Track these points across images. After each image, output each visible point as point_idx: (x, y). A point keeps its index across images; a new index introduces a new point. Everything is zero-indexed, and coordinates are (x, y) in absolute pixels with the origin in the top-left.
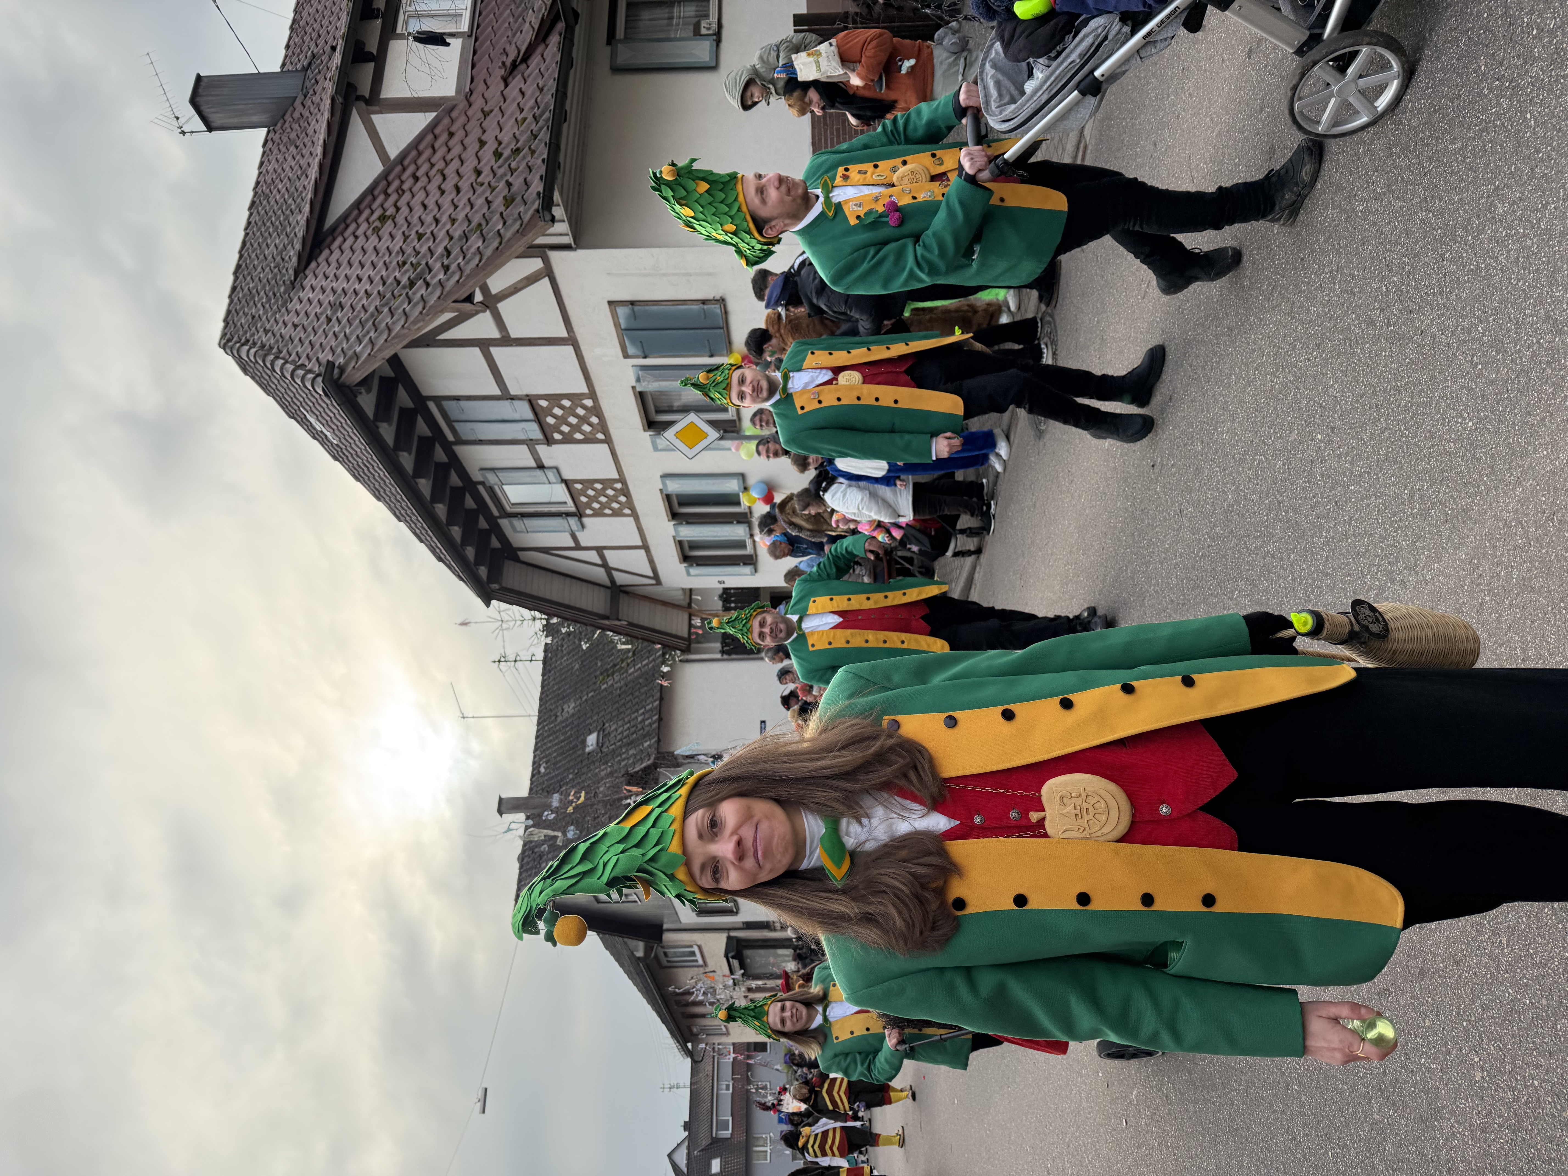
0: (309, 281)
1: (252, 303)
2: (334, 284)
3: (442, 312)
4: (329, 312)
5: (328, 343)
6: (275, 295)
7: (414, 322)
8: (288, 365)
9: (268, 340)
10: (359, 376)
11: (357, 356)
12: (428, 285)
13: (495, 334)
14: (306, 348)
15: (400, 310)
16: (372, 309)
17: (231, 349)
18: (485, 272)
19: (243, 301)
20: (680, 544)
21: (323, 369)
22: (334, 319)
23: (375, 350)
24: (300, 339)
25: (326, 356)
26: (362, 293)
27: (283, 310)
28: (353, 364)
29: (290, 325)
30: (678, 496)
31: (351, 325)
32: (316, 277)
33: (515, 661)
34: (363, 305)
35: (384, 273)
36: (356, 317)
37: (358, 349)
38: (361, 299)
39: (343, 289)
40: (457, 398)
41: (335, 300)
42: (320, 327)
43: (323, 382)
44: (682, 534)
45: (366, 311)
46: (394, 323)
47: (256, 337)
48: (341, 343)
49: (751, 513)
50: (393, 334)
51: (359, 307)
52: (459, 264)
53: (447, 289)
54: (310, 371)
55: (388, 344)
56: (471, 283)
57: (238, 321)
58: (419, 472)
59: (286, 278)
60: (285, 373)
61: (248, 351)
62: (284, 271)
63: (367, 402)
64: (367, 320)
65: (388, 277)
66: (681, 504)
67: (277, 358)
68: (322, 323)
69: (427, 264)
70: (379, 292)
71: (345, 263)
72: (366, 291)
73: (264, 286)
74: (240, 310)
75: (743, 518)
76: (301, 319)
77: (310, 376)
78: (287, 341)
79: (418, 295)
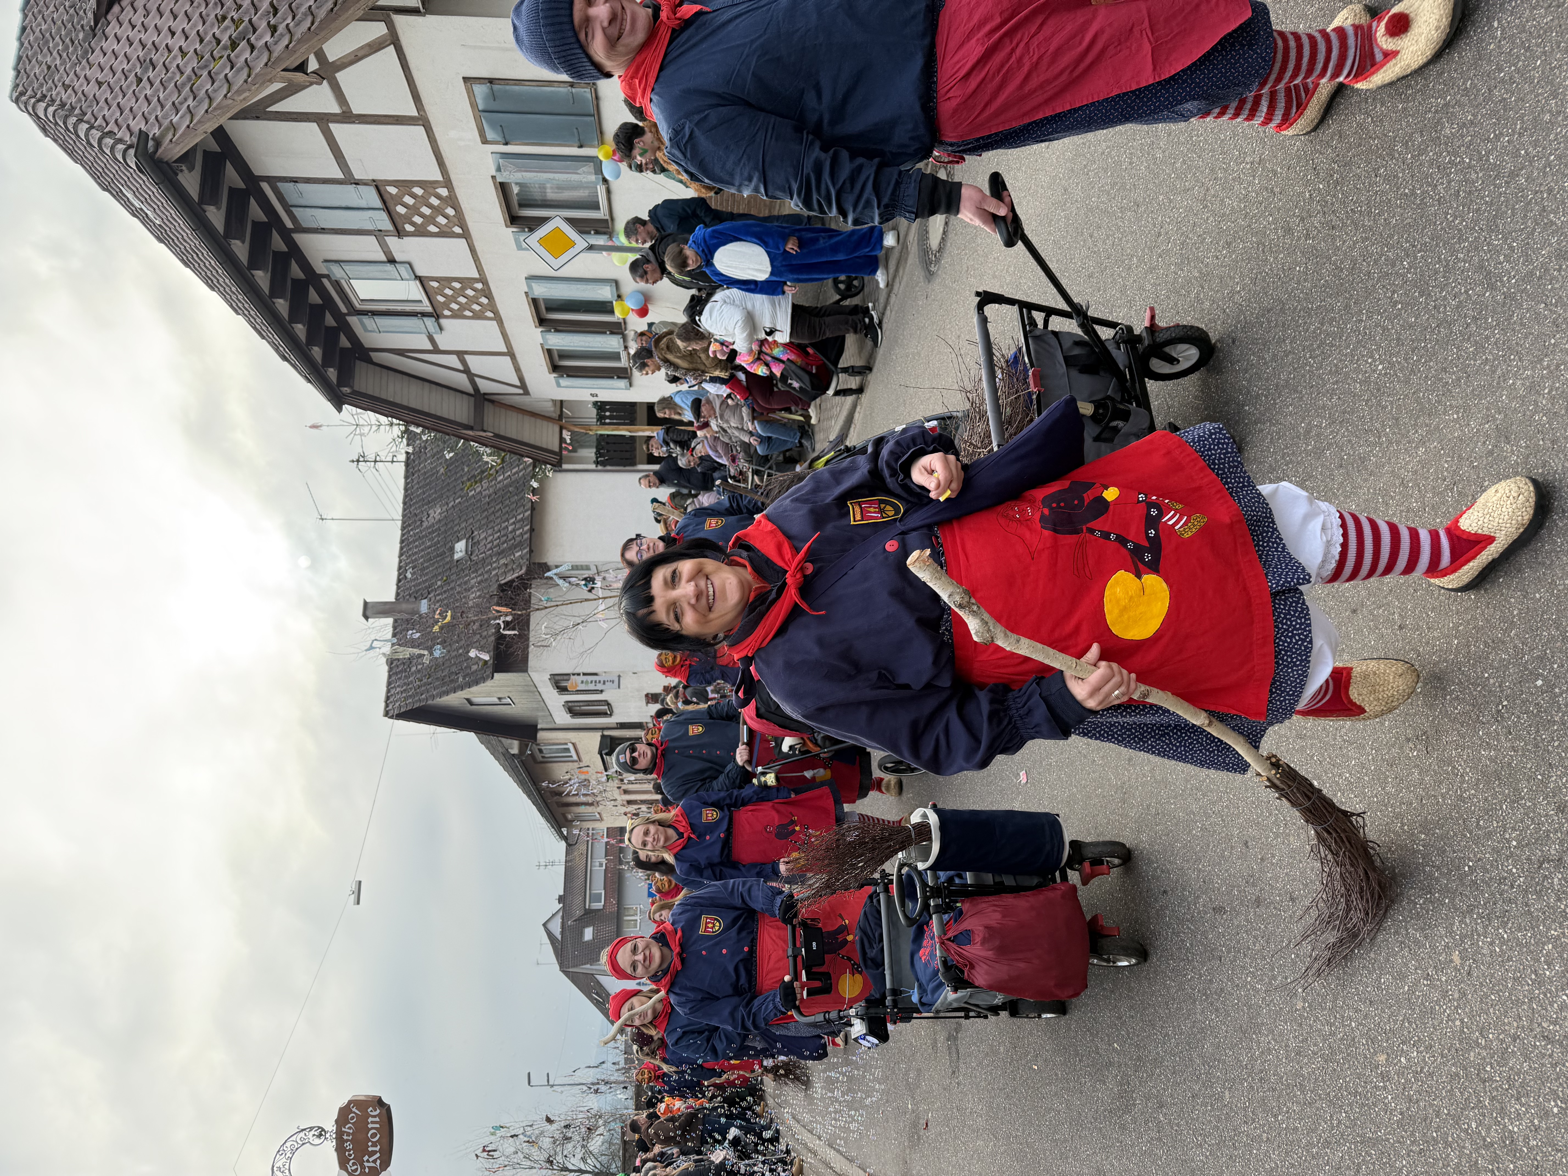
0: (112, 29)
1: (45, 50)
2: (142, 36)
3: (271, 81)
4: (138, 70)
5: (139, 107)
6: (73, 43)
7: (239, 92)
8: (94, 131)
9: (69, 97)
10: (178, 151)
11: (174, 127)
12: (253, 48)
13: (336, 109)
14: (114, 112)
15: (222, 76)
16: (188, 71)
17: (26, 104)
18: (319, 37)
19: (36, 46)
20: (549, 352)
21: (135, 140)
22: (145, 79)
23: (195, 122)
24: (106, 100)
25: (138, 124)
26: (176, 51)
27: (84, 62)
28: (170, 136)
29: (93, 82)
30: (546, 301)
31: (165, 89)
32: (121, 25)
33: (375, 461)
34: (178, 66)
35: (200, 27)
36: (171, 79)
37: (175, 119)
38: (175, 58)
39: (153, 43)
40: (295, 180)
41: (146, 54)
42: (128, 87)
43: (135, 156)
44: (550, 342)
45: (182, 73)
46: (215, 91)
47: (54, 93)
48: (155, 109)
49: (625, 323)
50: (214, 105)
51: (173, 68)
52: (287, 25)
53: (275, 55)
54: (120, 141)
55: (210, 116)
56: (302, 50)
57: (31, 70)
58: (254, 263)
59: (84, 22)
60: (92, 141)
61: (46, 110)
62: (81, 13)
63: (190, 181)
64: (184, 85)
65: (206, 33)
66: (549, 309)
67: (80, 121)
68: (132, 82)
69: (250, 21)
70: (195, 50)
71: (154, 11)
72: (180, 48)
73: (59, 29)
74: (33, 57)
75: (618, 329)
76: (106, 76)
77: (121, 147)
78: (91, 102)
79: (242, 59)
